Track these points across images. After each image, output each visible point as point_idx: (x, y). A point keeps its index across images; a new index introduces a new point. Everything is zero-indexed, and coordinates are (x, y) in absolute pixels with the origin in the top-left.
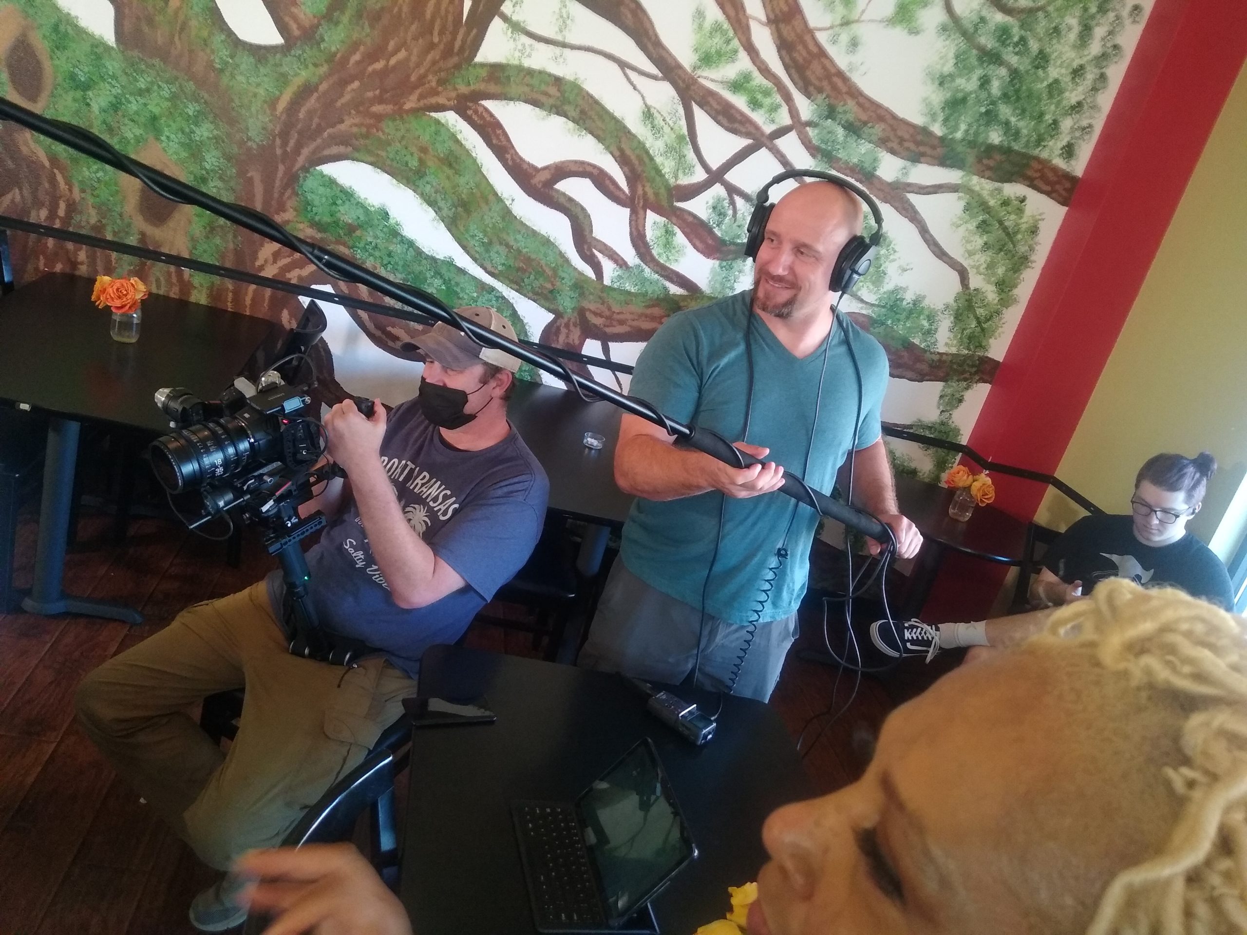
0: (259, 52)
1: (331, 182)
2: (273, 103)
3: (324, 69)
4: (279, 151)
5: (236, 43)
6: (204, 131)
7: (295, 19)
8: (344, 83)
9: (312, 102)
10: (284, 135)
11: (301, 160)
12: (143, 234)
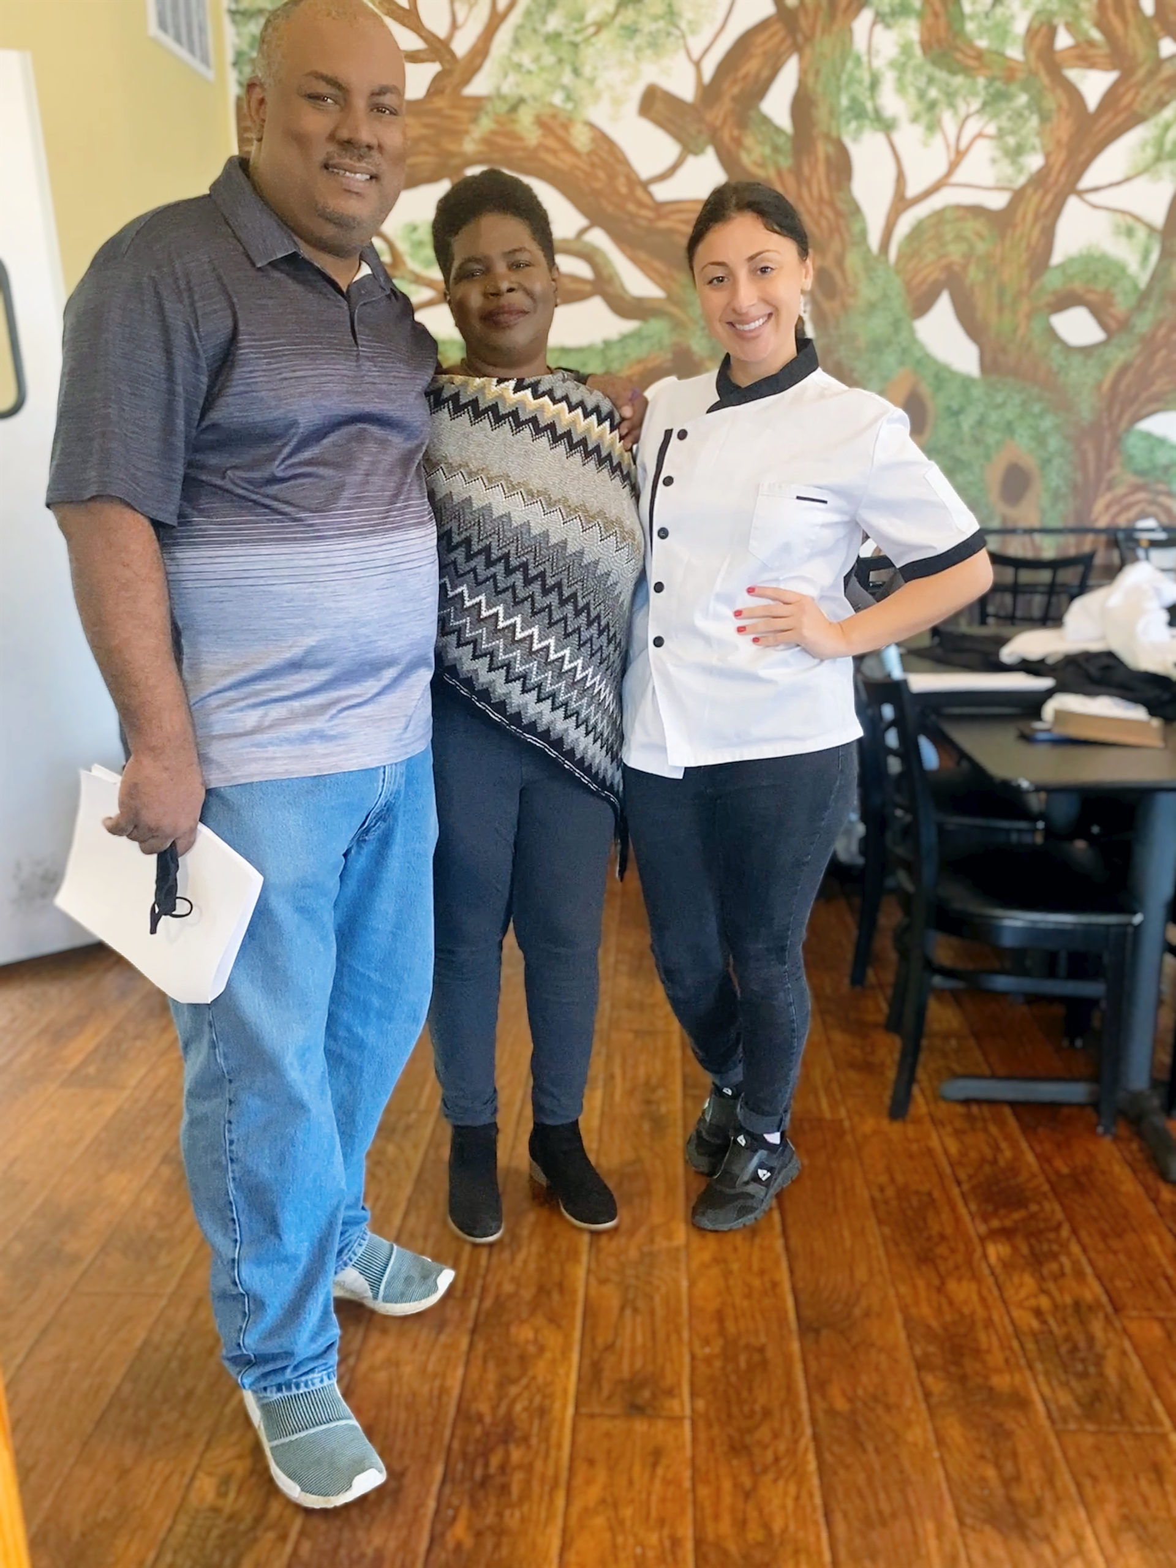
0: (1087, 351)
1: (1148, 436)
2: (1098, 386)
3: (1137, 348)
4: (1105, 422)
5: (1067, 349)
6: (1047, 423)
7: (1113, 317)
8: (1153, 354)
9: (1129, 377)
10: (1109, 408)
11: (1123, 424)
12: (1004, 518)
